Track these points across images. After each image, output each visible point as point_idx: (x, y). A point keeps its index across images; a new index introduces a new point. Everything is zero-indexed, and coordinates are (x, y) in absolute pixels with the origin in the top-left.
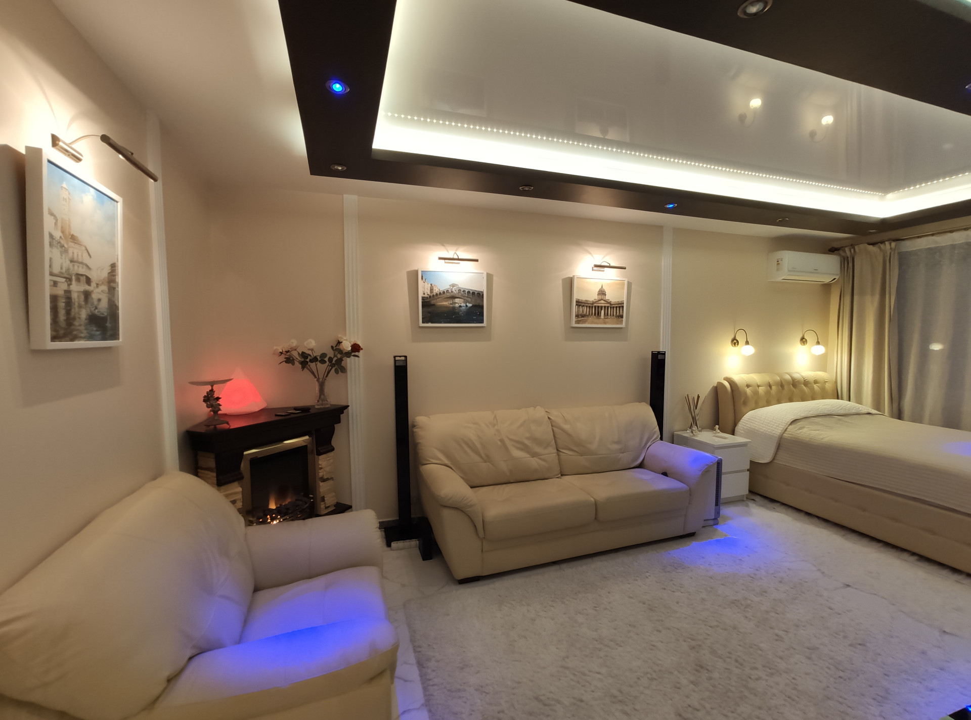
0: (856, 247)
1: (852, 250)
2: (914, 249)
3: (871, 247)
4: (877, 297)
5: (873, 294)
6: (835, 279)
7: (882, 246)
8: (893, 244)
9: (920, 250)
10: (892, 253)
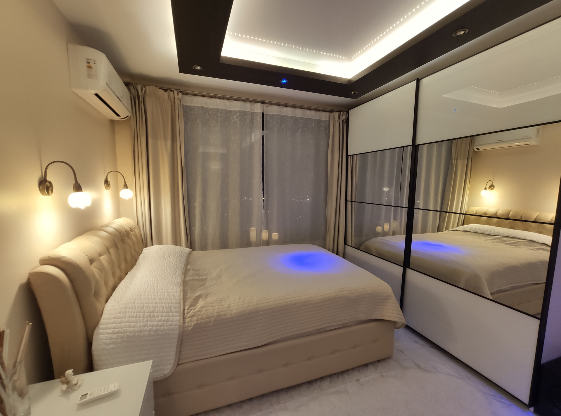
0: (147, 87)
1: (144, 89)
2: (192, 105)
3: (162, 91)
4: (169, 143)
5: (165, 139)
6: (128, 116)
7: (172, 93)
8: (180, 94)
9: (197, 107)
10: (179, 103)
